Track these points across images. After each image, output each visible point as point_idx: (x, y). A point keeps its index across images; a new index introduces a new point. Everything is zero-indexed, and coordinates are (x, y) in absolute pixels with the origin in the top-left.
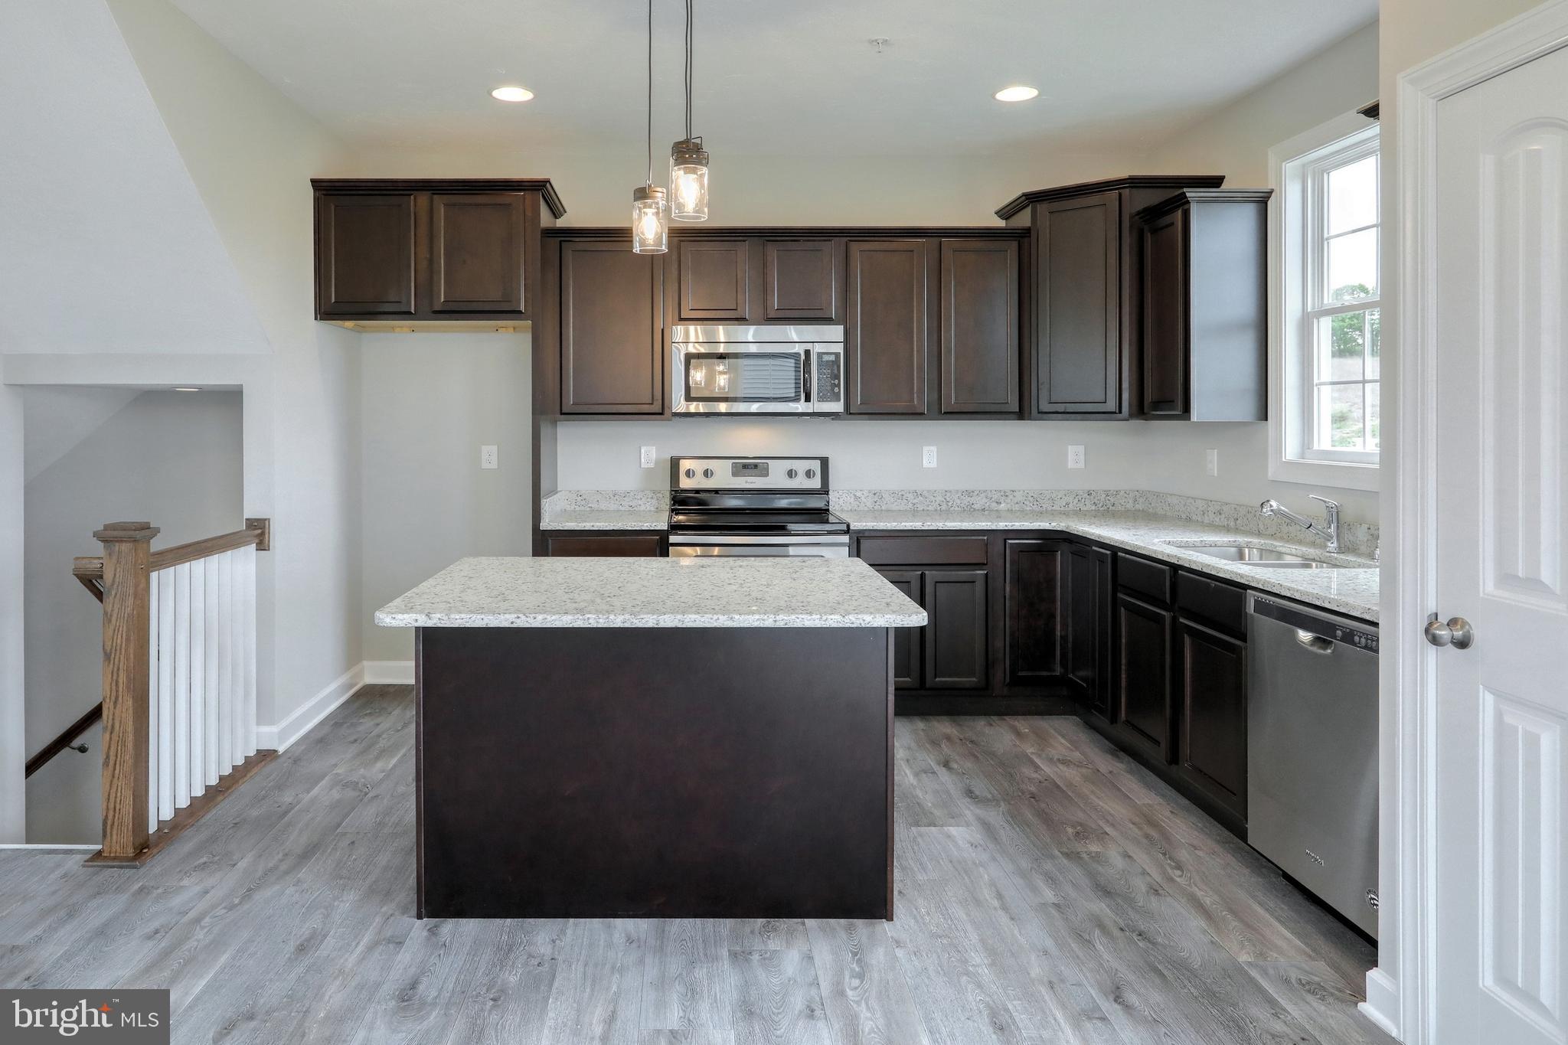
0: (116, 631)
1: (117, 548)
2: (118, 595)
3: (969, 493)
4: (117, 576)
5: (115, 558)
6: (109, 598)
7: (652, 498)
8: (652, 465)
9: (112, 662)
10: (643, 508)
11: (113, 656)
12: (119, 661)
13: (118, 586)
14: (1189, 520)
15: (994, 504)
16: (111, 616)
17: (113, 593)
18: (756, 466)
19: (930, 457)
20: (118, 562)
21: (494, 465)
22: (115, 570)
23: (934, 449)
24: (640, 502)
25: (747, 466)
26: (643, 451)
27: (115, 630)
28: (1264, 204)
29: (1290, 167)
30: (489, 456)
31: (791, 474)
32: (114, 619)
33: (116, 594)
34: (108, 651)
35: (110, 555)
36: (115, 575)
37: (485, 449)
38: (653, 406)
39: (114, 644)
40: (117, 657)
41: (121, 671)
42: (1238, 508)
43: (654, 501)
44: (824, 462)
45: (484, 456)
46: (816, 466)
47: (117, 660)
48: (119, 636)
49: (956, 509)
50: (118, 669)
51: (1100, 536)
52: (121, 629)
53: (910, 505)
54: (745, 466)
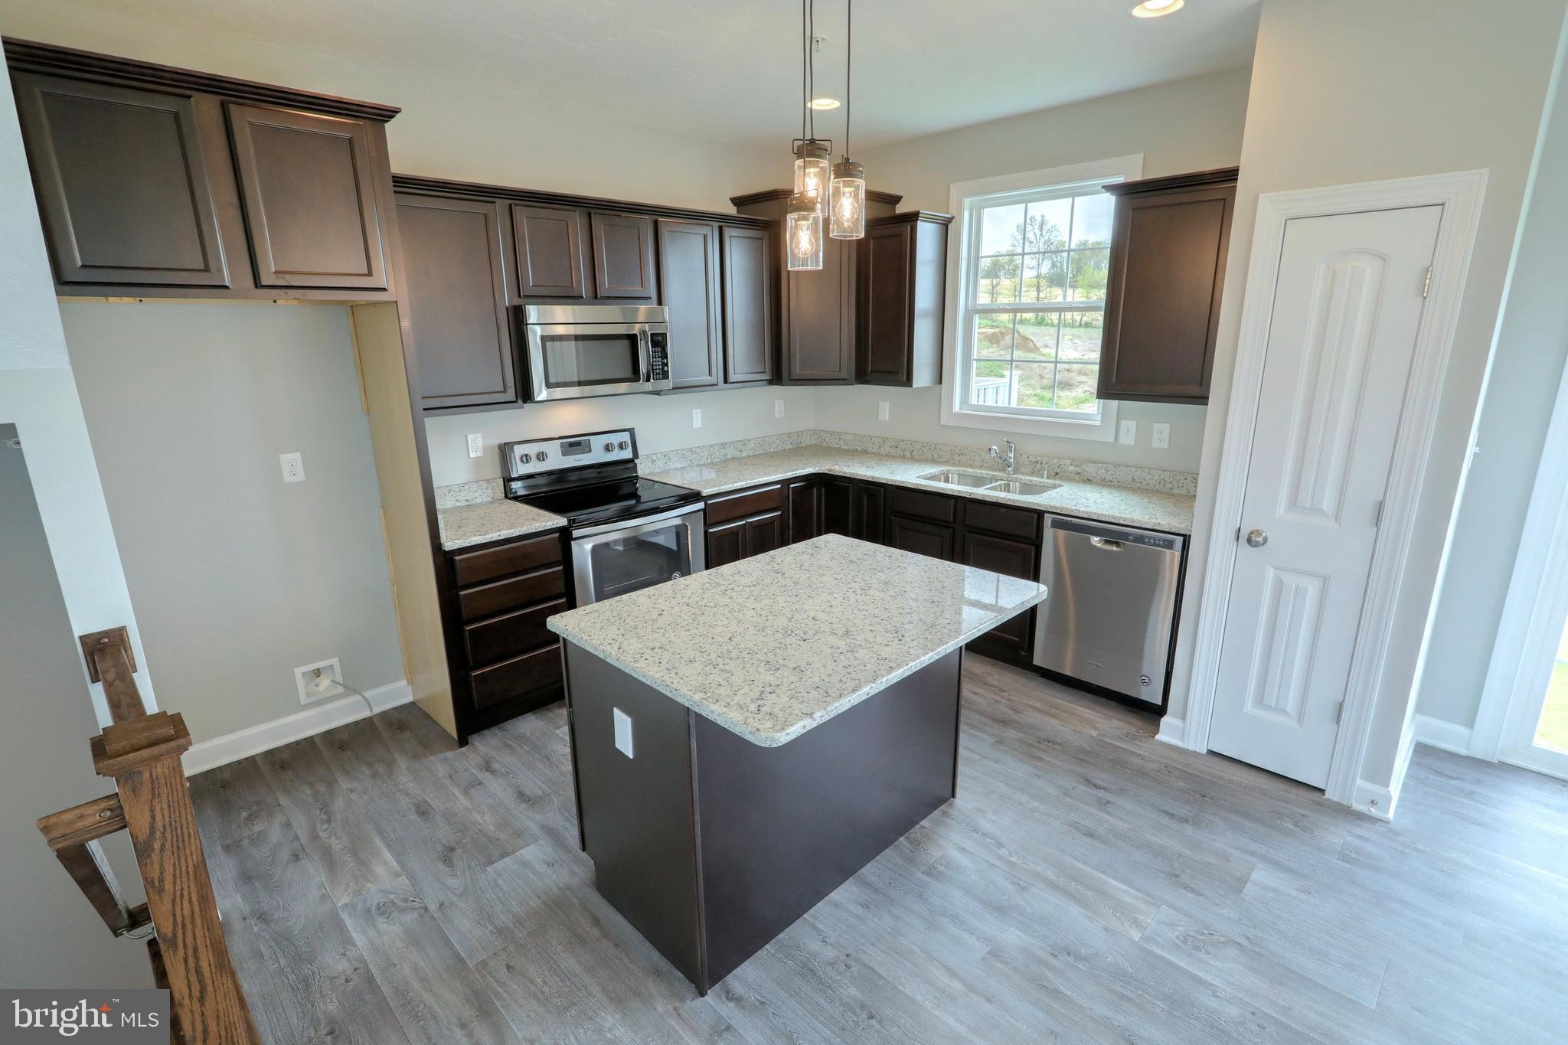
0: (178, 900)
1: (146, 775)
2: (168, 845)
3: (723, 445)
4: (158, 817)
5: (146, 793)
6: (149, 856)
7: (487, 488)
8: (480, 454)
9: (181, 945)
10: (479, 500)
11: (180, 936)
12: (195, 938)
13: (164, 833)
14: (865, 452)
15: (739, 453)
16: (161, 880)
17: (157, 846)
18: (578, 444)
19: (697, 418)
20: (154, 793)
21: (300, 476)
22: (152, 810)
23: (699, 411)
24: (476, 495)
25: (574, 444)
26: (469, 439)
27: (174, 900)
28: (944, 227)
29: (967, 201)
30: (292, 466)
31: (608, 448)
32: (168, 885)
33: (163, 845)
34: (170, 934)
35: (134, 790)
36: (153, 817)
37: (286, 458)
38: (507, 394)
39: (179, 920)
40: (189, 935)
41: (202, 950)
42: (914, 444)
43: (489, 491)
44: (631, 431)
45: (286, 470)
46: (625, 437)
47: (189, 940)
48: (186, 904)
49: (717, 460)
50: (195, 950)
51: (873, 477)
52: (186, 893)
53: (689, 462)
54: (571, 445)
